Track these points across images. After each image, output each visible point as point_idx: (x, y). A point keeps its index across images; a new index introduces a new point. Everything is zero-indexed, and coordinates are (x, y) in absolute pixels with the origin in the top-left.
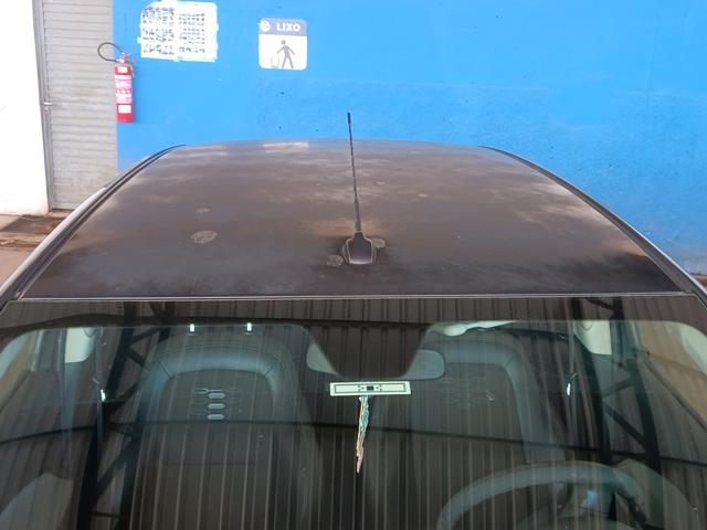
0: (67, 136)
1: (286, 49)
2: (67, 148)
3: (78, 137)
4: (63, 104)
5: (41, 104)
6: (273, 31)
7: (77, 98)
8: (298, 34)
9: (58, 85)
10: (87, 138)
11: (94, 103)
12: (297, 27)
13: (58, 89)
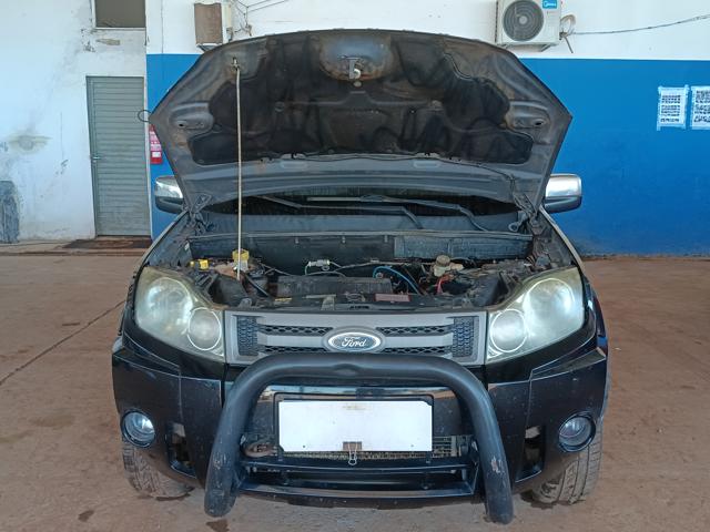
0: (110, 181)
2: (110, 190)
3: (118, 182)
4: (107, 158)
5: (92, 159)
7: (116, 154)
9: (103, 145)
10: (124, 182)
11: (130, 157)
13: (102, 147)
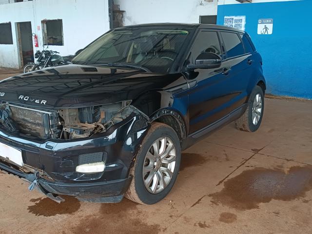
1: (266, 28)
6: (262, 23)
8: (270, 23)
12: (270, 21)
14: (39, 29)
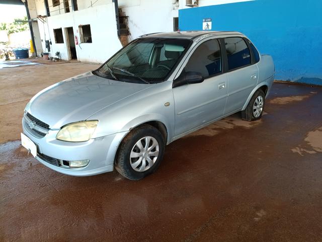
1: (208, 25)
6: (205, 21)
8: (210, 21)
14: (77, 32)
